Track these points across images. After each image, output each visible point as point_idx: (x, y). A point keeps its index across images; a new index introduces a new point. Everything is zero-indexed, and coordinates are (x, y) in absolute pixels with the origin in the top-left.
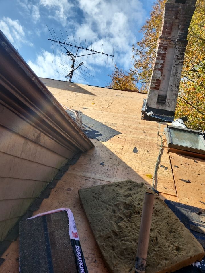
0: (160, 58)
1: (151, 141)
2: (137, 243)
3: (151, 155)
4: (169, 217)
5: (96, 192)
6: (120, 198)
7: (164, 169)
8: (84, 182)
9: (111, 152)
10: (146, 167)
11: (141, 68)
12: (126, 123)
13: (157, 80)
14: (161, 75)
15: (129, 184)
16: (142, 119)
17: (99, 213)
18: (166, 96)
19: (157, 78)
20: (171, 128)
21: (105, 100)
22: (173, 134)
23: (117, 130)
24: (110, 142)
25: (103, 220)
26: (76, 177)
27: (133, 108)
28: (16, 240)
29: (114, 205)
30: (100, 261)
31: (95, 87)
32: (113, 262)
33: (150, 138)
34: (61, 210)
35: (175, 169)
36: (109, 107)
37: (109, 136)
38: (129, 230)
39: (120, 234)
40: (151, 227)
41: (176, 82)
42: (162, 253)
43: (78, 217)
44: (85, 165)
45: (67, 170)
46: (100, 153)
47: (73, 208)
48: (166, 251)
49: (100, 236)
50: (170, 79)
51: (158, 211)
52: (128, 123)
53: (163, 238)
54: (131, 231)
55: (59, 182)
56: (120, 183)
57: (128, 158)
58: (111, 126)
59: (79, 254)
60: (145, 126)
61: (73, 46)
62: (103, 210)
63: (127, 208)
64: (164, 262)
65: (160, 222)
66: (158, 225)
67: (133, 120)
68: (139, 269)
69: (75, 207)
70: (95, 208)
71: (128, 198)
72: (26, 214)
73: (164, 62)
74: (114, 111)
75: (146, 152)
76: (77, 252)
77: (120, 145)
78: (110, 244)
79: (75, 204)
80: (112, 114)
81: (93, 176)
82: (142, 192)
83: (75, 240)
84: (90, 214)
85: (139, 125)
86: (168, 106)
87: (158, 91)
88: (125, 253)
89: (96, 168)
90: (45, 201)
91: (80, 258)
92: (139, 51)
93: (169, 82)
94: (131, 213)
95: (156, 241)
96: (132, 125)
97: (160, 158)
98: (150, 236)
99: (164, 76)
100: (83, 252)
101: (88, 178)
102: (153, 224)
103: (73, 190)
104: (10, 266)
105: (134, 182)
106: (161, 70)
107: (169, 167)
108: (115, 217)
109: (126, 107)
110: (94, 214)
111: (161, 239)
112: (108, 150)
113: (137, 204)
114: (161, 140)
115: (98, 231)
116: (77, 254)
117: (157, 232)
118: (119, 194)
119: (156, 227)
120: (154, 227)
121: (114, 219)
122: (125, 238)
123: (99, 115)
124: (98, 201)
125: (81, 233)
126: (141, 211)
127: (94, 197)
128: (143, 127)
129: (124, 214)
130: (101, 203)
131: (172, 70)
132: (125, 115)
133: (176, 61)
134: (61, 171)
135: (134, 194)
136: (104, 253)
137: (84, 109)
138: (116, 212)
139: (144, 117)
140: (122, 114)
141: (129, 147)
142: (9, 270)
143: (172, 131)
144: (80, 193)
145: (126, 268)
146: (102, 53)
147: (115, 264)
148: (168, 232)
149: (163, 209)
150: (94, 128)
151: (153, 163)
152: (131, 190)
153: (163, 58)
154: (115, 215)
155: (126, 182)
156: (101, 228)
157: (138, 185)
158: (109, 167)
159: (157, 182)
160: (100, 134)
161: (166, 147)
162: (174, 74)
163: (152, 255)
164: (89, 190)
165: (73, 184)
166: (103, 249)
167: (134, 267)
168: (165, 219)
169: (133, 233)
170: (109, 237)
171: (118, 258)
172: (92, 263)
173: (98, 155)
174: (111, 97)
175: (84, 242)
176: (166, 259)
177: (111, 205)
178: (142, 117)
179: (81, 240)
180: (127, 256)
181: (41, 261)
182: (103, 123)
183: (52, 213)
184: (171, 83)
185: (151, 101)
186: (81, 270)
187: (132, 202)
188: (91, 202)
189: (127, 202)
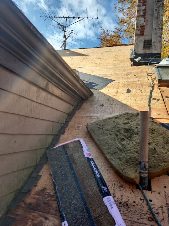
0: (141, 5)
1: (142, 82)
2: (139, 154)
3: (143, 92)
4: (164, 133)
5: (100, 124)
6: (120, 126)
7: (156, 101)
8: (90, 120)
9: (108, 96)
10: (139, 102)
11: (125, 24)
12: (118, 72)
13: (141, 26)
14: (144, 21)
15: (126, 115)
16: (131, 66)
17: (105, 138)
18: (151, 40)
19: (140, 24)
20: (159, 67)
21: (96, 58)
22: (162, 71)
23: (110, 79)
24: (106, 88)
25: (109, 142)
26: (82, 118)
27: (122, 59)
28: (47, 163)
29: (116, 131)
30: (111, 170)
31: (86, 49)
32: (121, 167)
33: (141, 79)
34: (75, 140)
35: (166, 99)
36: (100, 63)
37: (104, 84)
38: (131, 146)
39: (124, 149)
40: (149, 141)
41: (159, 24)
42: (161, 158)
43: (89, 143)
44: (87, 108)
45: (75, 114)
46: (99, 98)
47: (84, 138)
48: (164, 156)
49: (108, 153)
50: (153, 23)
51: (153, 130)
52: (119, 72)
53: (160, 148)
54: (133, 146)
55: (70, 123)
56: (119, 116)
57: (123, 98)
58: (105, 77)
59: (94, 166)
60: (135, 71)
61: (62, 17)
62: (107, 135)
63: (127, 132)
64: (163, 164)
65: (157, 137)
66: (155, 140)
67: (123, 68)
68: (143, 169)
69: (85, 138)
70: (101, 135)
71: (126, 125)
72: (50, 146)
73: (145, 8)
74: (106, 65)
75: (138, 91)
76: (92, 165)
77: (115, 89)
78: (116, 157)
79: (85, 136)
80: (104, 67)
81: (96, 115)
82: (138, 119)
83: (89, 158)
84: (97, 140)
85: (130, 71)
86: (154, 48)
87: (143, 36)
88: (130, 161)
89: (97, 109)
90: (62, 137)
91: (95, 169)
92: (121, 9)
93: (153, 26)
94: (131, 135)
95: (154, 150)
96: (123, 72)
97: (152, 93)
98: (149, 148)
99: (147, 21)
100: (97, 165)
101: (92, 117)
102: (150, 139)
103: (81, 127)
104: (46, 179)
105: (130, 114)
106: (144, 16)
107: (161, 98)
108: (118, 139)
109: (115, 59)
110: (101, 139)
111: (158, 149)
112: (105, 95)
113: (135, 128)
114: (151, 79)
115: (106, 150)
116: (93, 166)
117: (155, 145)
118: (119, 123)
119: (153, 141)
120: (152, 142)
121: (117, 140)
122: (129, 152)
123: (93, 70)
124: (103, 130)
125: (93, 154)
126: (139, 132)
127: (98, 128)
128: (133, 72)
129: (125, 136)
130: (106, 131)
131: (154, 14)
132: (116, 66)
133: (157, 4)
134: (70, 115)
135: (132, 121)
136: (113, 163)
137: (80, 68)
138: (118, 136)
139: (133, 64)
140: (113, 65)
141: (123, 90)
142: (46, 182)
143: (160, 69)
144: (87, 127)
145: (132, 171)
146: (88, 18)
147: (123, 169)
148: (164, 144)
149: (158, 128)
150: (90, 81)
151: (145, 98)
152: (128, 119)
153: (145, 4)
154: (118, 138)
155: (124, 114)
156: (108, 147)
157: (134, 115)
158: (107, 107)
159: (151, 111)
160: (96, 84)
161: (156, 84)
162: (157, 17)
163: (152, 160)
164: (94, 124)
165: (81, 123)
166: (112, 161)
167: (139, 169)
168: (160, 135)
169: (135, 147)
170: (115, 153)
171: (124, 165)
172: (105, 172)
173: (97, 99)
174: (101, 54)
175: (96, 159)
176: (165, 162)
177: (113, 132)
178: (131, 64)
179: (94, 158)
180: (132, 163)
181: (67, 173)
182: (97, 76)
183: (69, 143)
184: (154, 26)
185: (138, 48)
186: (97, 175)
187: (130, 127)
188: (97, 131)
189: (126, 127)
